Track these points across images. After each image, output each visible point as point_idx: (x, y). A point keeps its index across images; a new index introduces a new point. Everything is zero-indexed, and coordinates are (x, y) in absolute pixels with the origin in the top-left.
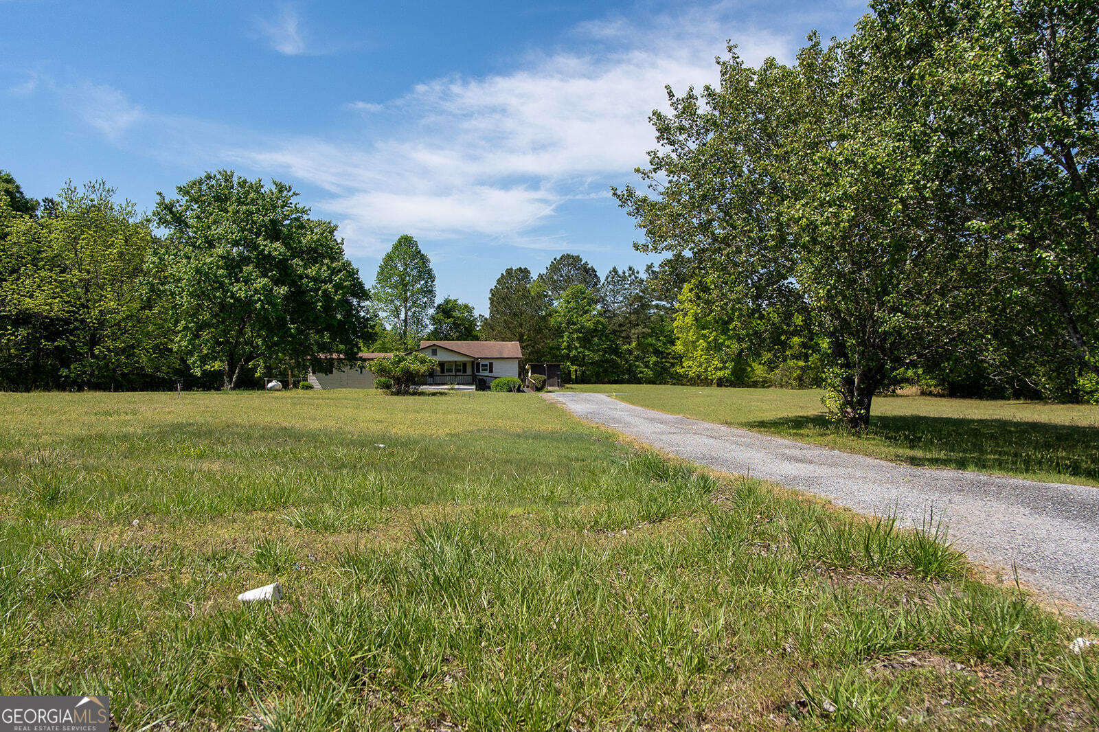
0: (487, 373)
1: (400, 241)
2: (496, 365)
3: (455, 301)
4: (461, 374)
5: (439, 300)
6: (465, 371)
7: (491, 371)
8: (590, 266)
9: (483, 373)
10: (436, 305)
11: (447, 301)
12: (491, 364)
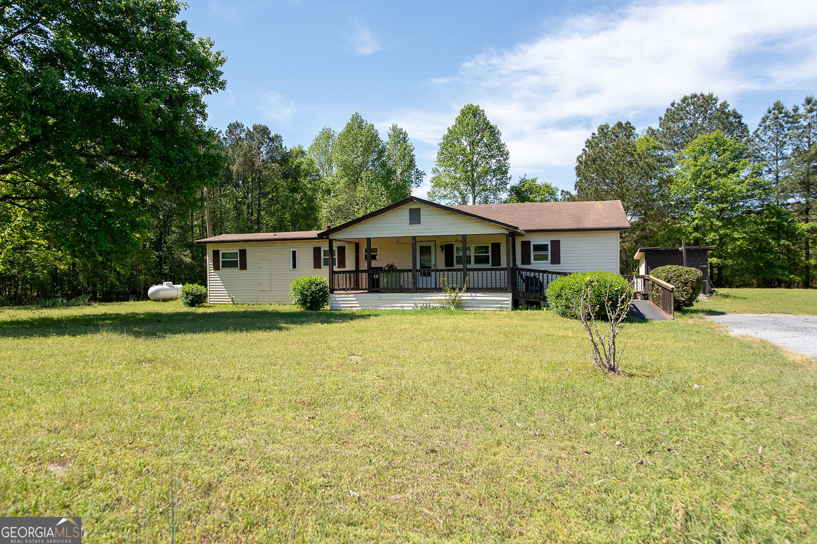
0: (546, 265)
1: (463, 113)
2: (568, 246)
3: (534, 181)
4: (489, 266)
5: (514, 182)
6: (497, 261)
7: (556, 259)
8: (730, 108)
9: (535, 265)
10: (508, 187)
11: (523, 182)
12: (556, 244)
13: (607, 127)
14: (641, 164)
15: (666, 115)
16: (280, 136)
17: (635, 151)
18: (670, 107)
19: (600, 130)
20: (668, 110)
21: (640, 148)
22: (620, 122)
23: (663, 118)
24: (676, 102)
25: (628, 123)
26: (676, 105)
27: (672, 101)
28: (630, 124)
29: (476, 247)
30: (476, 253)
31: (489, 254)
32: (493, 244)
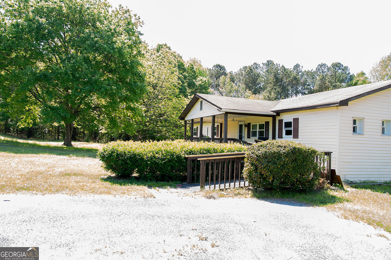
9: (285, 138)
29: (259, 125)
30: (259, 129)
31: (264, 130)
32: (266, 122)
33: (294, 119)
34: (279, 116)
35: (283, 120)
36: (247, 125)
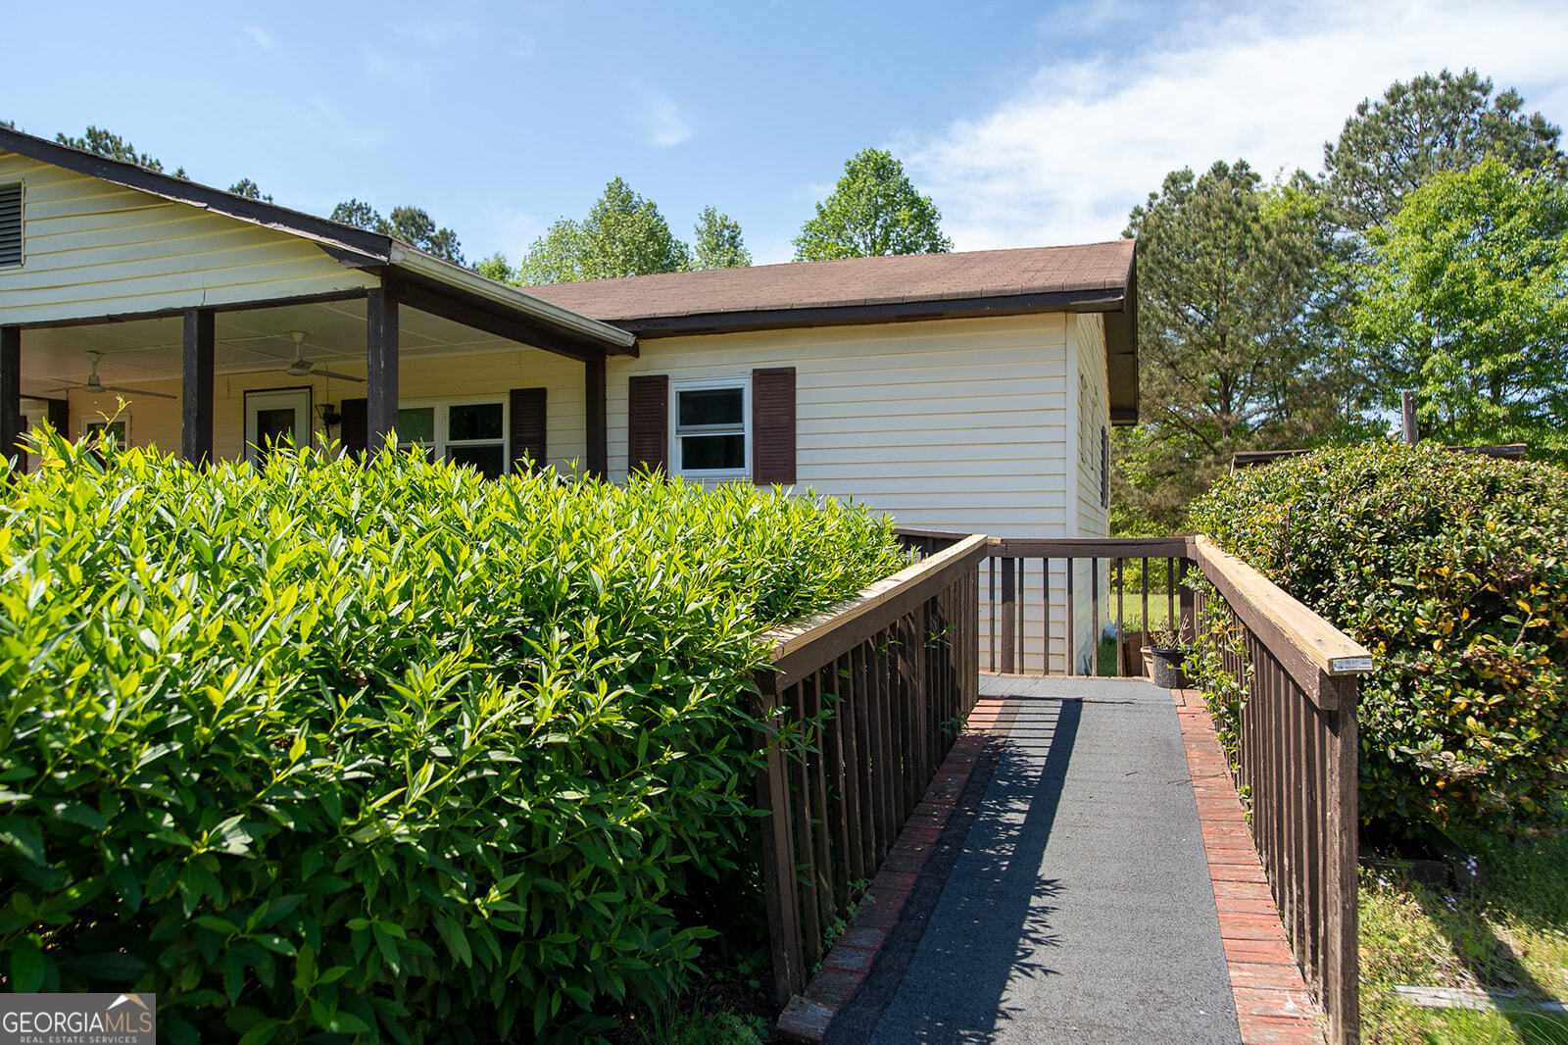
2: (828, 395)
7: (778, 461)
12: (776, 388)
13: (1187, 177)
14: (1267, 246)
15: (1344, 140)
16: (452, 234)
17: (1256, 220)
18: (1355, 115)
19: (1170, 183)
20: (1349, 124)
21: (1271, 211)
22: (1220, 163)
23: (1336, 148)
24: (1372, 102)
25: (1242, 165)
26: (1371, 111)
27: (1361, 101)
28: (1247, 167)
29: (453, 410)
30: (453, 437)
31: (505, 441)
32: (516, 395)
33: (761, 377)
34: (637, 357)
35: (666, 377)
36: (338, 410)
